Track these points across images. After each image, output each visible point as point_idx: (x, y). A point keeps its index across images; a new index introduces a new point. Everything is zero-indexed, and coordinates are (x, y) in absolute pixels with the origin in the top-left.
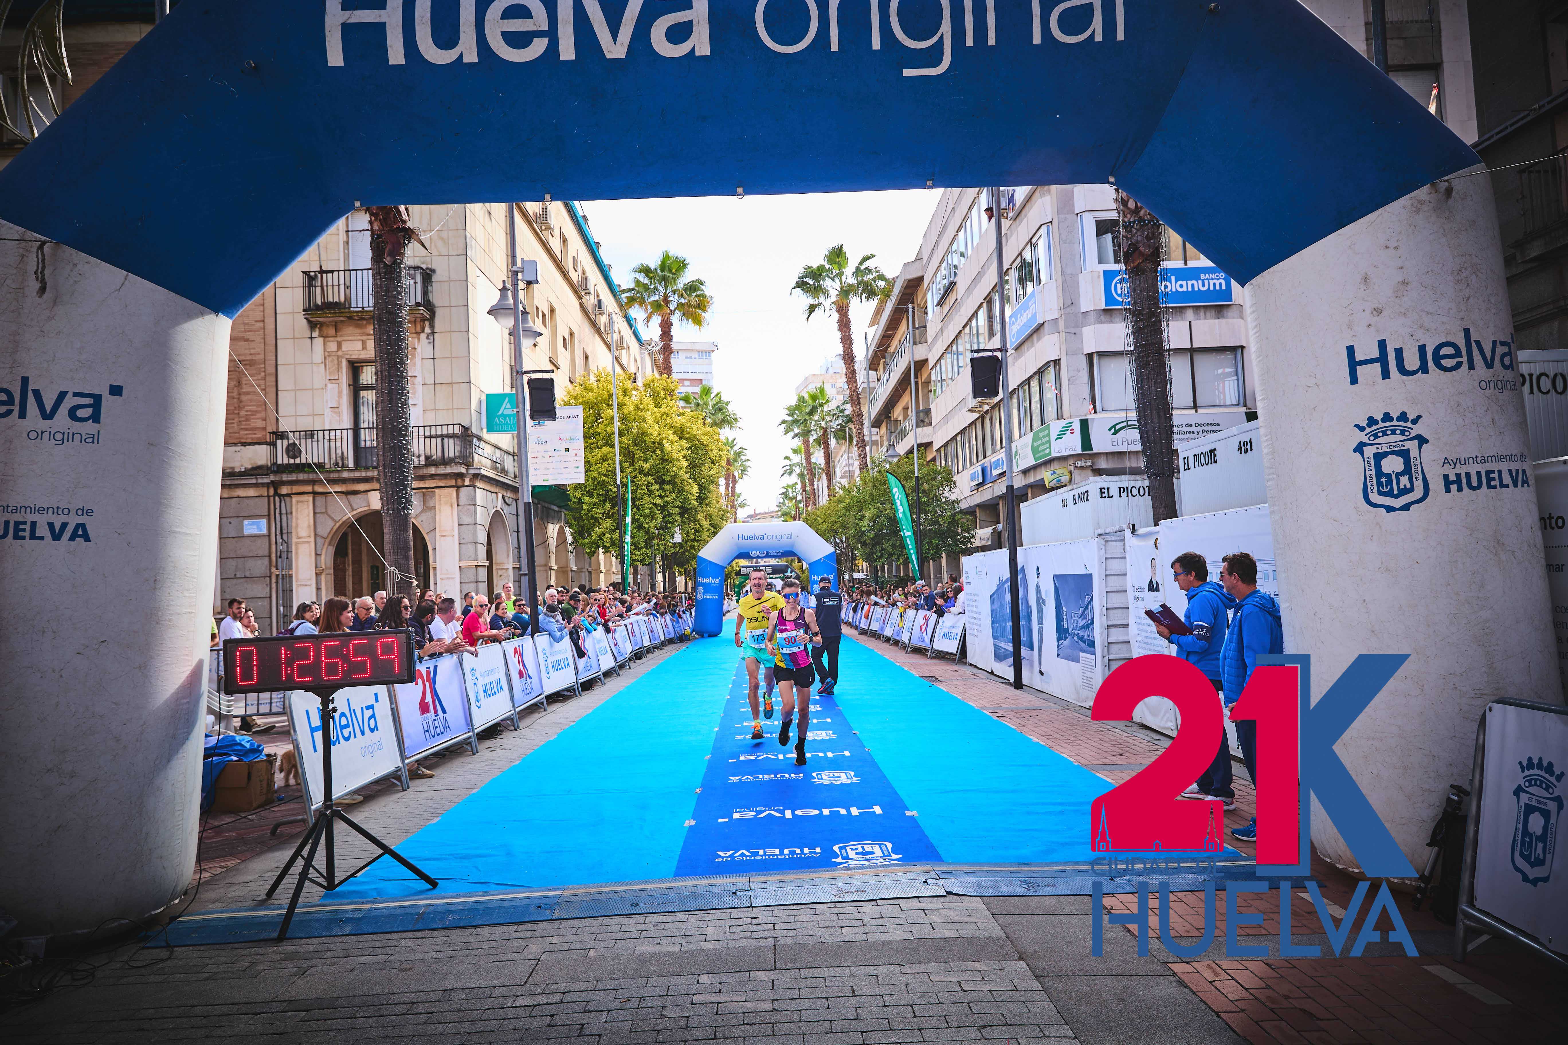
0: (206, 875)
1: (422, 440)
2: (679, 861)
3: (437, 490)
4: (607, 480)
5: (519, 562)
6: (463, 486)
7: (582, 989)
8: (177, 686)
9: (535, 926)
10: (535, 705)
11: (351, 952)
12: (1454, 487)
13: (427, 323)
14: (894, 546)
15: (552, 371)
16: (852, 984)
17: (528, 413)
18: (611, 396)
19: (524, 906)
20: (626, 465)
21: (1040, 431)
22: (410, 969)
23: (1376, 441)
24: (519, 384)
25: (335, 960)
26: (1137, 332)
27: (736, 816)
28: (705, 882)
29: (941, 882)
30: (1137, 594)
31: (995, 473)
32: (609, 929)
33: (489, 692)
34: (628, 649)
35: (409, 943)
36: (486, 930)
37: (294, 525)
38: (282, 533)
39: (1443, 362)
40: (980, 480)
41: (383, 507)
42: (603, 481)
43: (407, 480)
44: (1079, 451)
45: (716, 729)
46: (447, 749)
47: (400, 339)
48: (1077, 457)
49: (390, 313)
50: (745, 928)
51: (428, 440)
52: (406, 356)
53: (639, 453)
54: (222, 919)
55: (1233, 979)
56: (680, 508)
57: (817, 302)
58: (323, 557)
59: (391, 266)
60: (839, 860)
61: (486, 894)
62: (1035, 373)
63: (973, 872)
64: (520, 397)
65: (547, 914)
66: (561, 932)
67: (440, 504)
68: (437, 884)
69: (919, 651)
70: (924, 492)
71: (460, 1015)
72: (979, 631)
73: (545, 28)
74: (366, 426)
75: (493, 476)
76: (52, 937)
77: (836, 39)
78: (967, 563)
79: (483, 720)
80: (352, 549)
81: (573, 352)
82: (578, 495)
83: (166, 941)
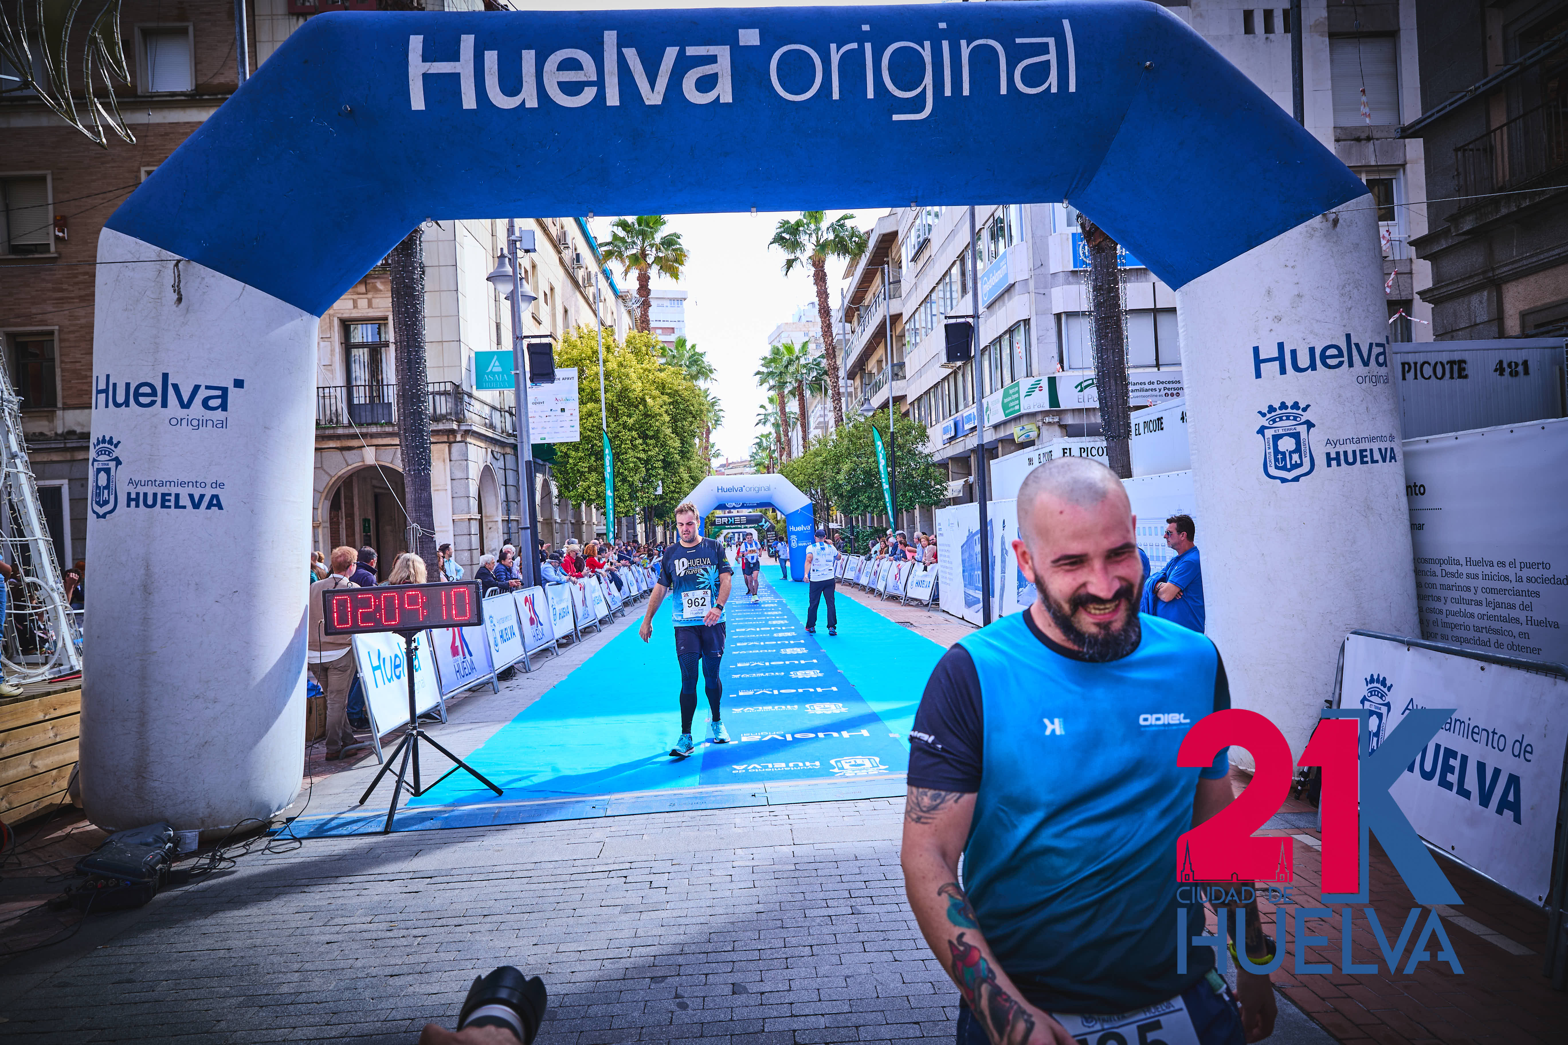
2: (702, 773)
4: (592, 435)
5: (508, 514)
6: (455, 442)
7: (645, 860)
9: (594, 820)
10: (546, 649)
12: (1334, 463)
14: (869, 498)
15: (551, 336)
17: (528, 375)
18: (595, 352)
19: (581, 806)
20: (611, 420)
21: (1011, 388)
22: (502, 850)
24: (519, 348)
25: (438, 845)
26: (1098, 305)
27: (744, 739)
28: (728, 788)
31: (967, 427)
33: (505, 637)
35: (495, 833)
36: (554, 823)
39: (1329, 361)
40: (953, 434)
42: (589, 436)
43: (426, 444)
44: (1047, 408)
46: (470, 690)
47: (417, 311)
48: (1046, 413)
49: (407, 287)
50: (765, 818)
53: (622, 409)
56: (663, 461)
57: (793, 257)
58: (320, 511)
59: (407, 243)
62: (1005, 333)
64: (520, 360)
65: (602, 812)
66: (617, 823)
68: (502, 792)
69: (894, 598)
70: (899, 446)
71: (553, 878)
72: (951, 579)
73: (594, 78)
74: (359, 383)
75: (483, 431)
76: (203, 831)
77: (838, 89)
78: (941, 516)
79: (501, 663)
80: (345, 503)
81: (554, 308)
82: (566, 450)
83: (292, 835)
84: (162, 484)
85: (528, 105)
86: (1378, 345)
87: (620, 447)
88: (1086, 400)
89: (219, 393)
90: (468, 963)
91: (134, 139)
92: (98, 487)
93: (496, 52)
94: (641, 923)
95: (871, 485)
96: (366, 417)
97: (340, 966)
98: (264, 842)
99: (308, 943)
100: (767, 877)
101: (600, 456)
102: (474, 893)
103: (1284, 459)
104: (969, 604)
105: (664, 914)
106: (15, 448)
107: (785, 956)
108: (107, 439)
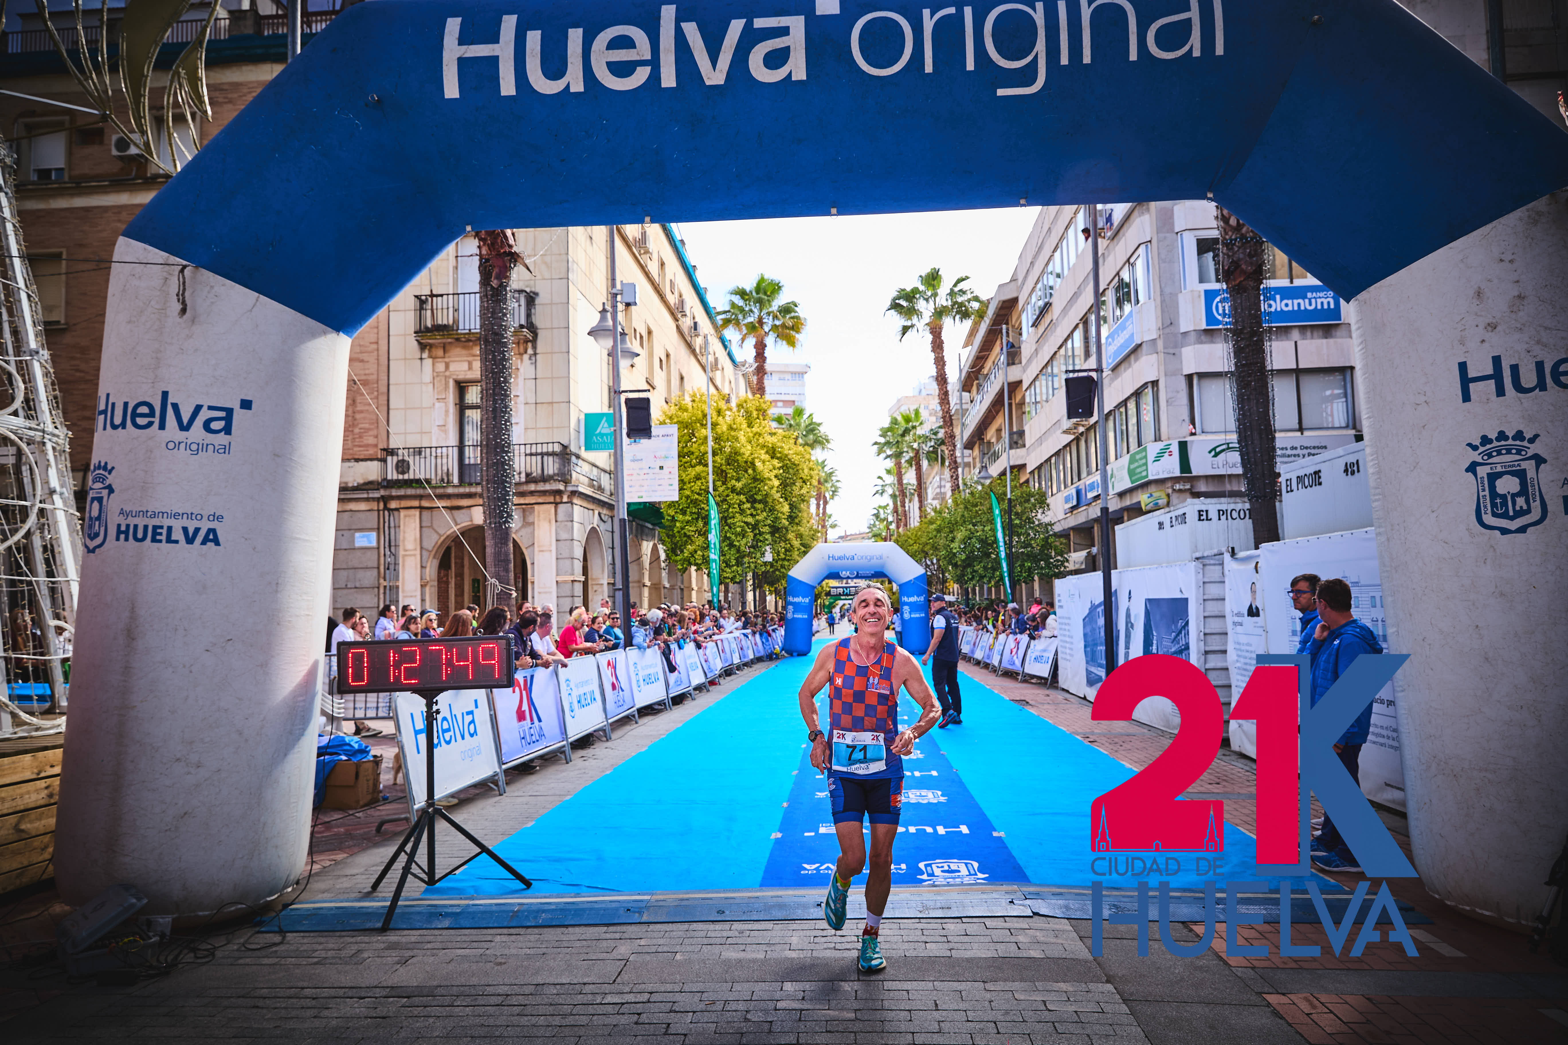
0: (316, 867)
1: (523, 458)
2: (765, 872)
3: (536, 507)
5: (614, 577)
6: (562, 503)
7: (669, 990)
8: (294, 684)
9: (624, 928)
10: (626, 717)
11: (449, 945)
13: (530, 345)
14: (985, 568)
15: (649, 391)
16: (935, 998)
17: (625, 431)
18: (705, 416)
19: (613, 909)
20: (719, 483)
21: (1138, 453)
22: (505, 963)
23: (1490, 461)
24: (616, 403)
25: (435, 951)
27: (822, 830)
28: (791, 892)
29: (1028, 902)
30: (1238, 619)
31: (1090, 495)
32: (696, 934)
33: (583, 702)
34: (718, 665)
35: (504, 938)
36: (577, 929)
37: (401, 538)
38: (390, 546)
40: (1075, 503)
41: (485, 521)
42: (696, 499)
43: (509, 495)
44: (1177, 474)
46: (541, 757)
47: (504, 359)
48: (1176, 480)
49: (496, 334)
50: (829, 939)
51: (528, 458)
52: (510, 375)
53: (731, 473)
54: (331, 909)
55: (1331, 1012)
56: (771, 526)
57: (909, 323)
58: (428, 570)
59: (497, 289)
60: (925, 877)
61: (577, 895)
62: (1132, 395)
63: (1061, 894)
64: (617, 416)
65: (636, 918)
66: (649, 935)
67: (539, 520)
68: (531, 884)
69: (1010, 674)
70: (1017, 513)
71: (551, 1008)
72: (1071, 655)
73: (648, 57)
74: (470, 443)
75: (590, 494)
76: (177, 917)
77: (931, 60)
78: (1060, 586)
79: (575, 731)
80: (455, 563)
81: (669, 373)
82: (671, 512)
83: (279, 927)
84: (154, 515)
85: (572, 90)
87: (728, 510)
88: (1221, 466)
89: (222, 414)
92: (91, 518)
93: (540, 32)
95: (988, 555)
96: (476, 477)
98: (244, 935)
101: (706, 520)
103: (1504, 503)
104: (1091, 682)
106: (55, 482)
108: (102, 464)
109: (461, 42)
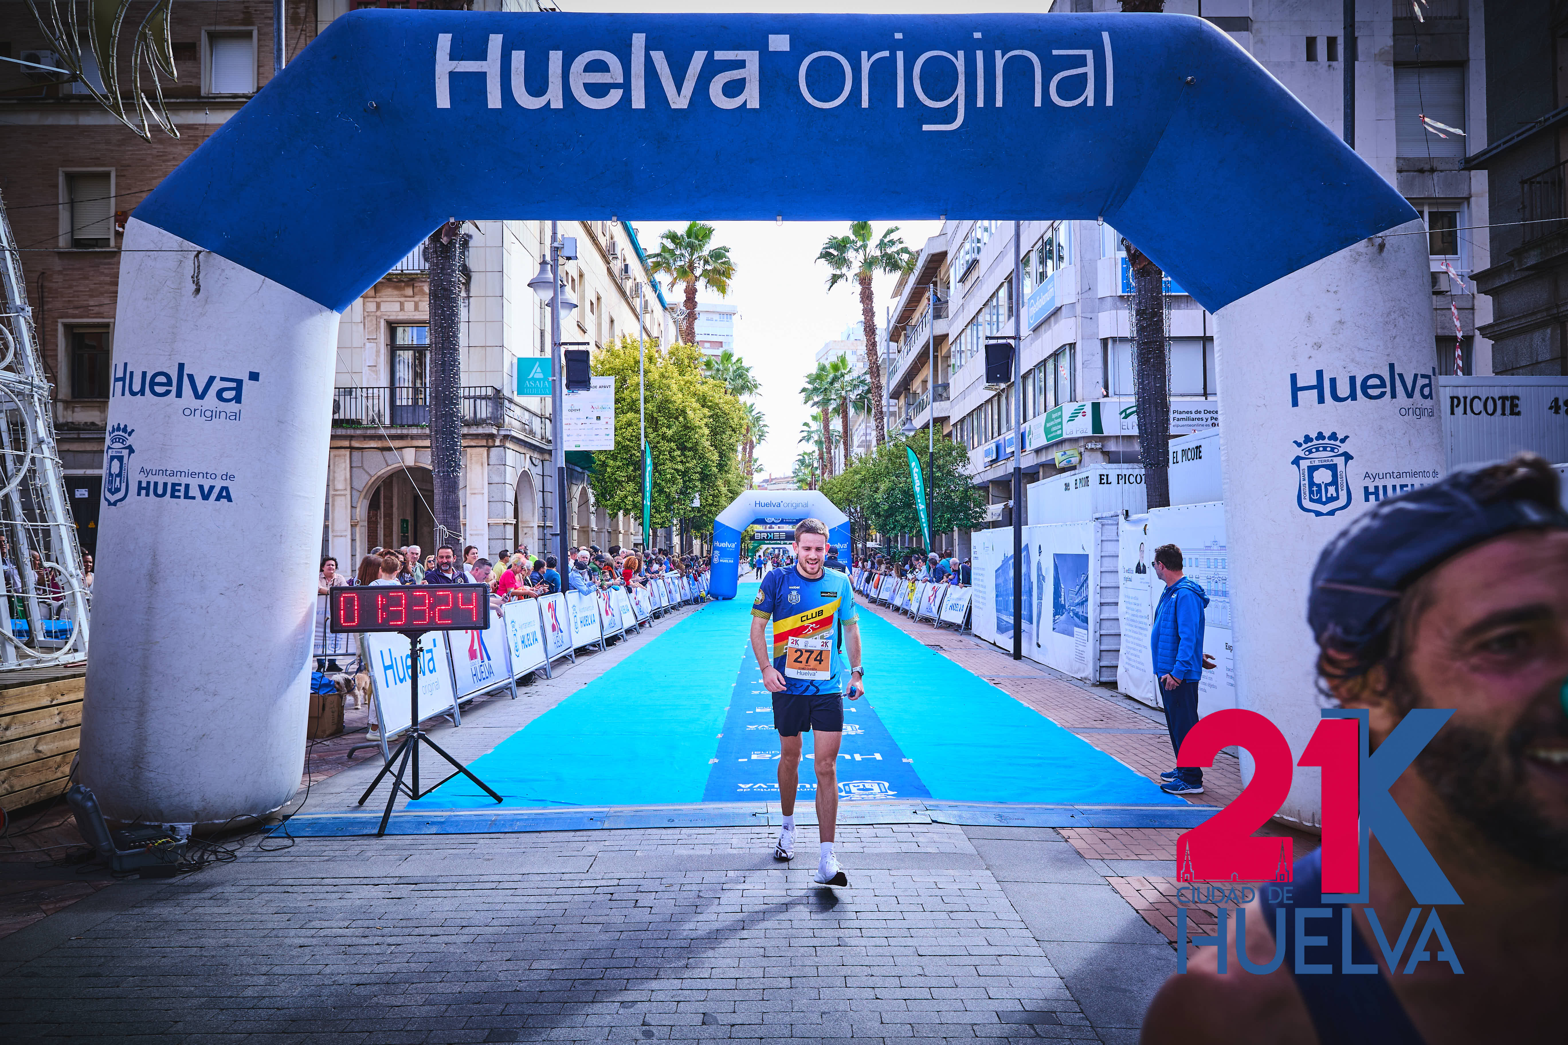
0: (306, 785)
2: (707, 790)
3: (468, 450)
4: (631, 444)
5: (545, 520)
6: (494, 446)
7: (634, 877)
9: (589, 833)
10: (564, 657)
11: (441, 846)
12: (1372, 497)
13: (464, 288)
14: (906, 518)
15: (588, 343)
17: (564, 382)
18: (637, 362)
19: (578, 819)
20: (650, 430)
21: (1053, 412)
22: (492, 859)
25: (429, 851)
26: (1141, 329)
27: (754, 757)
28: (730, 805)
29: (928, 812)
30: (1127, 575)
31: (1009, 450)
32: (652, 837)
33: (526, 642)
34: (647, 608)
35: (487, 841)
36: (549, 834)
40: (994, 457)
42: (628, 445)
43: (457, 446)
44: (1090, 433)
45: (734, 685)
46: (488, 694)
47: (454, 314)
48: (1088, 439)
50: (764, 840)
53: (662, 420)
54: (329, 819)
55: (1156, 889)
56: (701, 473)
57: (839, 273)
58: (358, 510)
59: (446, 246)
60: (843, 794)
61: (544, 808)
62: (1050, 357)
63: (955, 806)
64: (557, 367)
65: (598, 825)
66: (612, 837)
67: (471, 463)
68: (503, 799)
69: (926, 621)
70: (939, 467)
71: (538, 891)
72: (984, 604)
73: (621, 80)
74: (402, 385)
75: (522, 437)
76: (196, 825)
77: (867, 97)
78: (977, 537)
79: (521, 668)
80: (384, 503)
81: (599, 317)
82: (603, 458)
83: (287, 833)
84: (173, 474)
85: (553, 106)
86: (1423, 376)
87: (658, 457)
88: (1130, 427)
89: (233, 385)
90: (437, 975)
91: (178, 134)
92: (111, 474)
93: (524, 52)
94: (620, 944)
95: (909, 505)
96: (408, 418)
97: (308, 972)
98: (257, 840)
99: (281, 945)
100: (756, 902)
101: (639, 466)
102: (457, 902)
103: (1319, 491)
104: (1001, 629)
105: (643, 935)
106: (42, 432)
107: (762, 987)
108: (122, 426)
109: (452, 58)
